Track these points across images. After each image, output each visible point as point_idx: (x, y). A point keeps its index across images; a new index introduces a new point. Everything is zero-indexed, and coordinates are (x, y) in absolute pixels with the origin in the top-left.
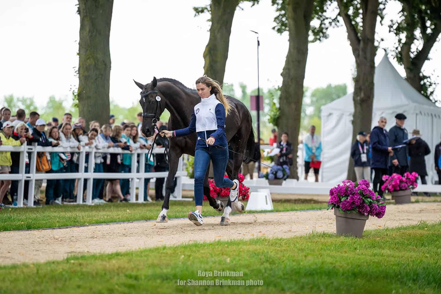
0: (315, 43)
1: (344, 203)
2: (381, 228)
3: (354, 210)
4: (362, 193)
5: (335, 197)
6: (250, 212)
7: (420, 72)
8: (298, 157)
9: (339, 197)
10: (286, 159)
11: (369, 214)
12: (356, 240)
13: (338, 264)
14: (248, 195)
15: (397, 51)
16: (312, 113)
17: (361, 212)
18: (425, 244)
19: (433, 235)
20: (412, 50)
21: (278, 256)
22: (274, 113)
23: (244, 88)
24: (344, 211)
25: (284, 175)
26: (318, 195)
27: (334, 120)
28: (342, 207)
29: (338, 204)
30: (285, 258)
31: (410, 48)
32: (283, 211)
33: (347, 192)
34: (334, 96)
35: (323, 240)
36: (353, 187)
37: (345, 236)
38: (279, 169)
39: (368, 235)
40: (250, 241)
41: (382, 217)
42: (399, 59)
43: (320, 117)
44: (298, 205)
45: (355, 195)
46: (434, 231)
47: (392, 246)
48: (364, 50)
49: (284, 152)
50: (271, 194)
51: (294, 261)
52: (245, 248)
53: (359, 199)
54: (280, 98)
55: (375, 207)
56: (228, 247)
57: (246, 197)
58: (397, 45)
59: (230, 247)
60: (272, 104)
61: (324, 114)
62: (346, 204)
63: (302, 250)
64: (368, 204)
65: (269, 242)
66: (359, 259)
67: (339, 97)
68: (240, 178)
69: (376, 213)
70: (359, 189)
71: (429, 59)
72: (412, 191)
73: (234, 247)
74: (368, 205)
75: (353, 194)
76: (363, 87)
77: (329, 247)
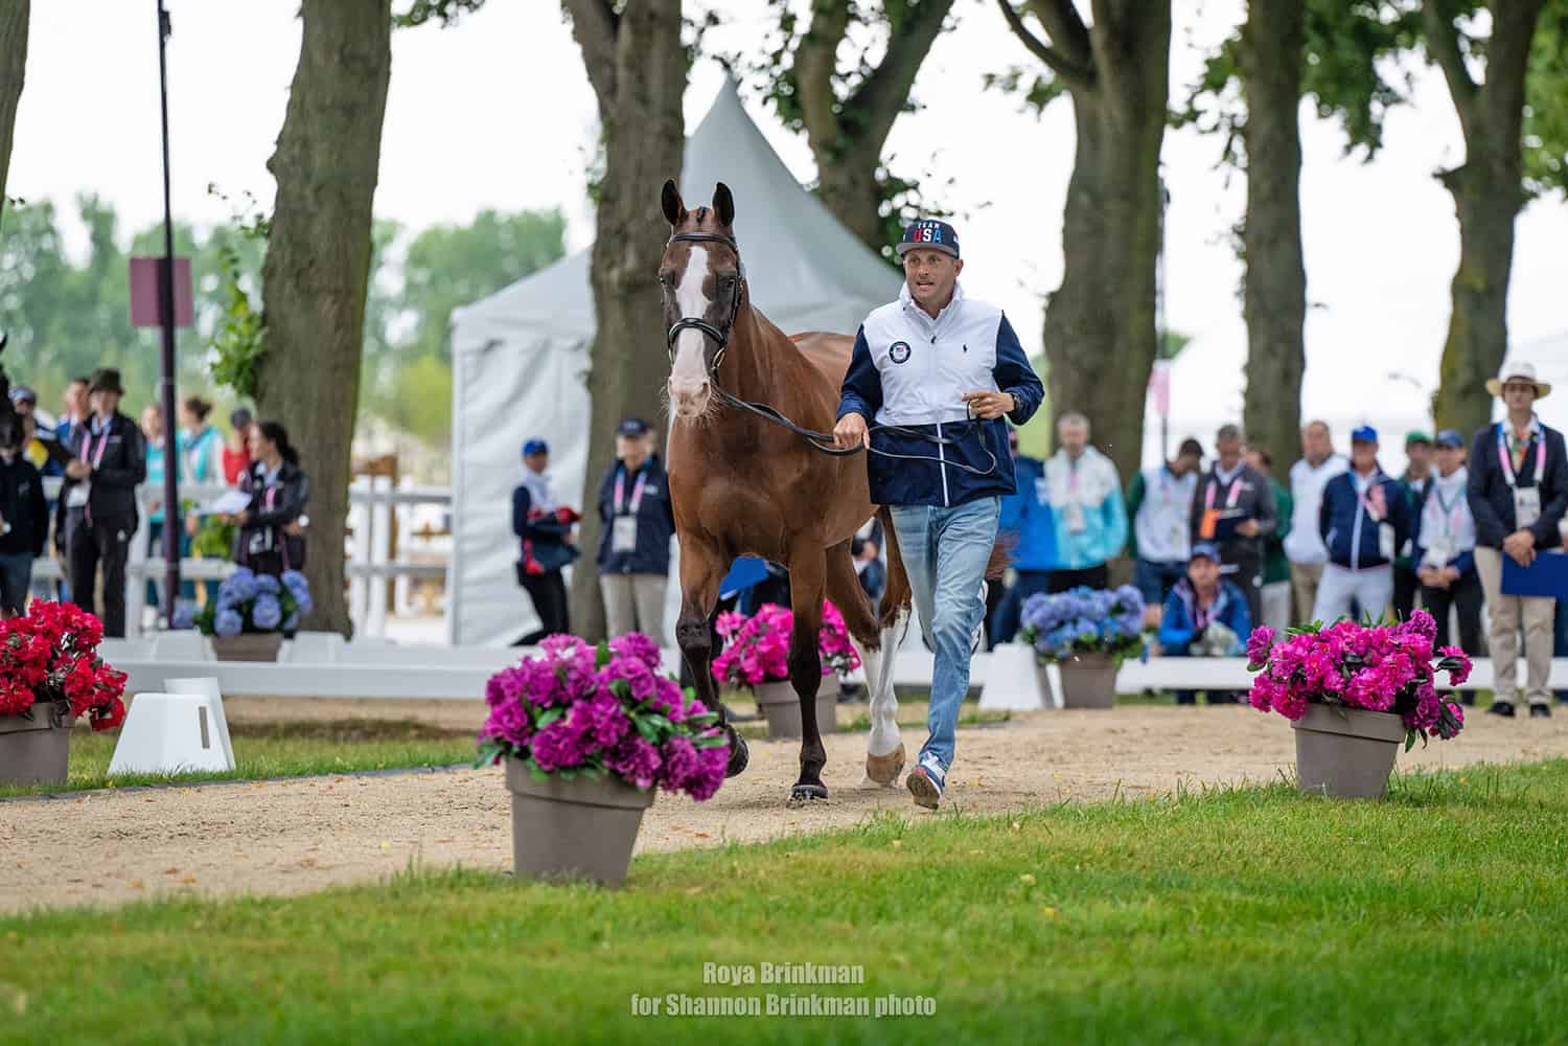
0: (425, 26)
1: (549, 737)
2: (709, 844)
3: (593, 767)
4: (629, 694)
5: (508, 711)
6: (131, 783)
7: (879, 164)
8: (350, 532)
9: (526, 711)
10: (275, 541)
11: (655, 784)
12: (599, 897)
13: (517, 1005)
14: (120, 704)
15: (777, 71)
16: (412, 339)
17: (621, 775)
18: (893, 908)
19: (924, 869)
20: (841, 68)
21: (253, 976)
22: (240, 335)
23: (100, 221)
24: (549, 773)
25: (285, 616)
26: (435, 702)
27: (506, 369)
28: (539, 756)
29: (522, 740)
30: (280, 988)
31: (831, 59)
32: (280, 776)
33: (563, 689)
34: (510, 265)
35: (452, 901)
36: (588, 665)
37: (554, 883)
38: (263, 591)
39: (651, 877)
40: (127, 915)
41: (711, 796)
42: (785, 104)
43: (445, 358)
44: (350, 748)
45: (599, 701)
46: (931, 852)
47: (755, 920)
48: (637, 63)
49: (270, 507)
50: (224, 698)
51: (320, 997)
52: (100, 942)
53: (614, 718)
54: (268, 273)
55: (683, 752)
56: (20, 943)
57: (109, 716)
58: (776, 41)
59: (29, 941)
60: (230, 293)
61: (462, 343)
62: (558, 741)
63: (362, 949)
64: (654, 738)
65: (211, 916)
66: (610, 982)
67: (530, 268)
68: (85, 628)
69: (687, 778)
70: (614, 674)
71: (912, 108)
72: (841, 678)
73: (50, 943)
74: (654, 744)
75: (589, 698)
76: (632, 228)
77: (480, 934)
